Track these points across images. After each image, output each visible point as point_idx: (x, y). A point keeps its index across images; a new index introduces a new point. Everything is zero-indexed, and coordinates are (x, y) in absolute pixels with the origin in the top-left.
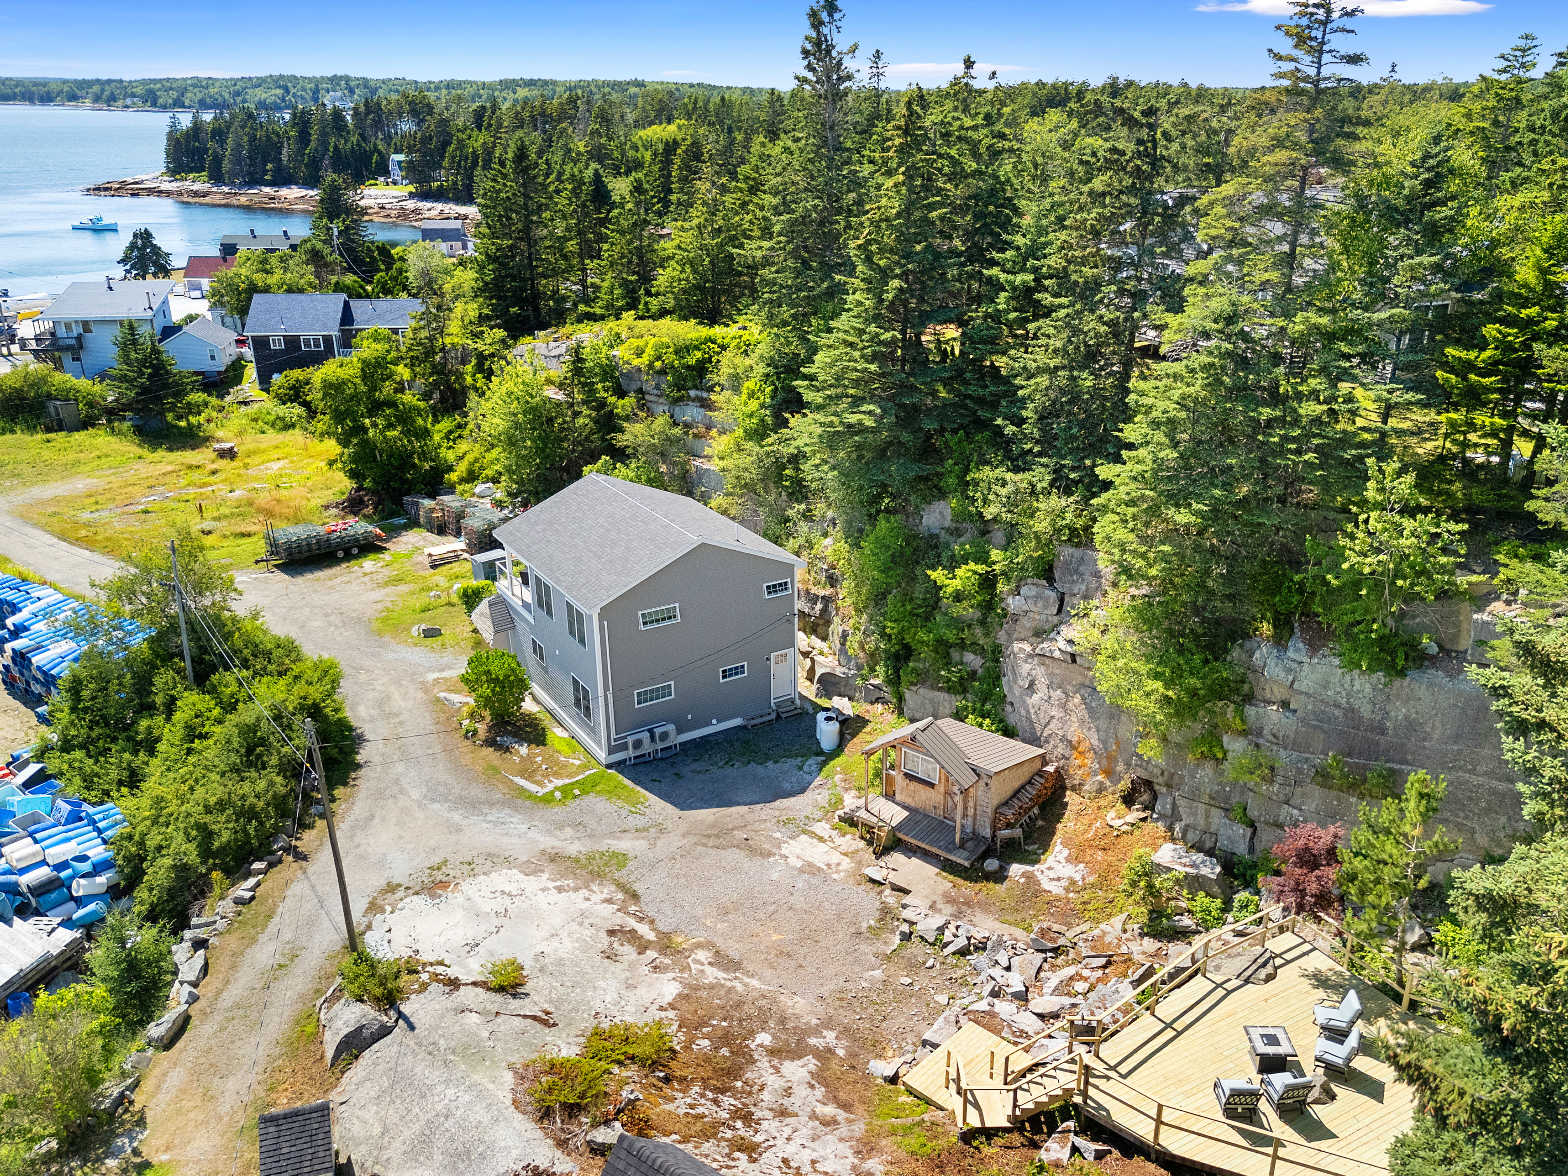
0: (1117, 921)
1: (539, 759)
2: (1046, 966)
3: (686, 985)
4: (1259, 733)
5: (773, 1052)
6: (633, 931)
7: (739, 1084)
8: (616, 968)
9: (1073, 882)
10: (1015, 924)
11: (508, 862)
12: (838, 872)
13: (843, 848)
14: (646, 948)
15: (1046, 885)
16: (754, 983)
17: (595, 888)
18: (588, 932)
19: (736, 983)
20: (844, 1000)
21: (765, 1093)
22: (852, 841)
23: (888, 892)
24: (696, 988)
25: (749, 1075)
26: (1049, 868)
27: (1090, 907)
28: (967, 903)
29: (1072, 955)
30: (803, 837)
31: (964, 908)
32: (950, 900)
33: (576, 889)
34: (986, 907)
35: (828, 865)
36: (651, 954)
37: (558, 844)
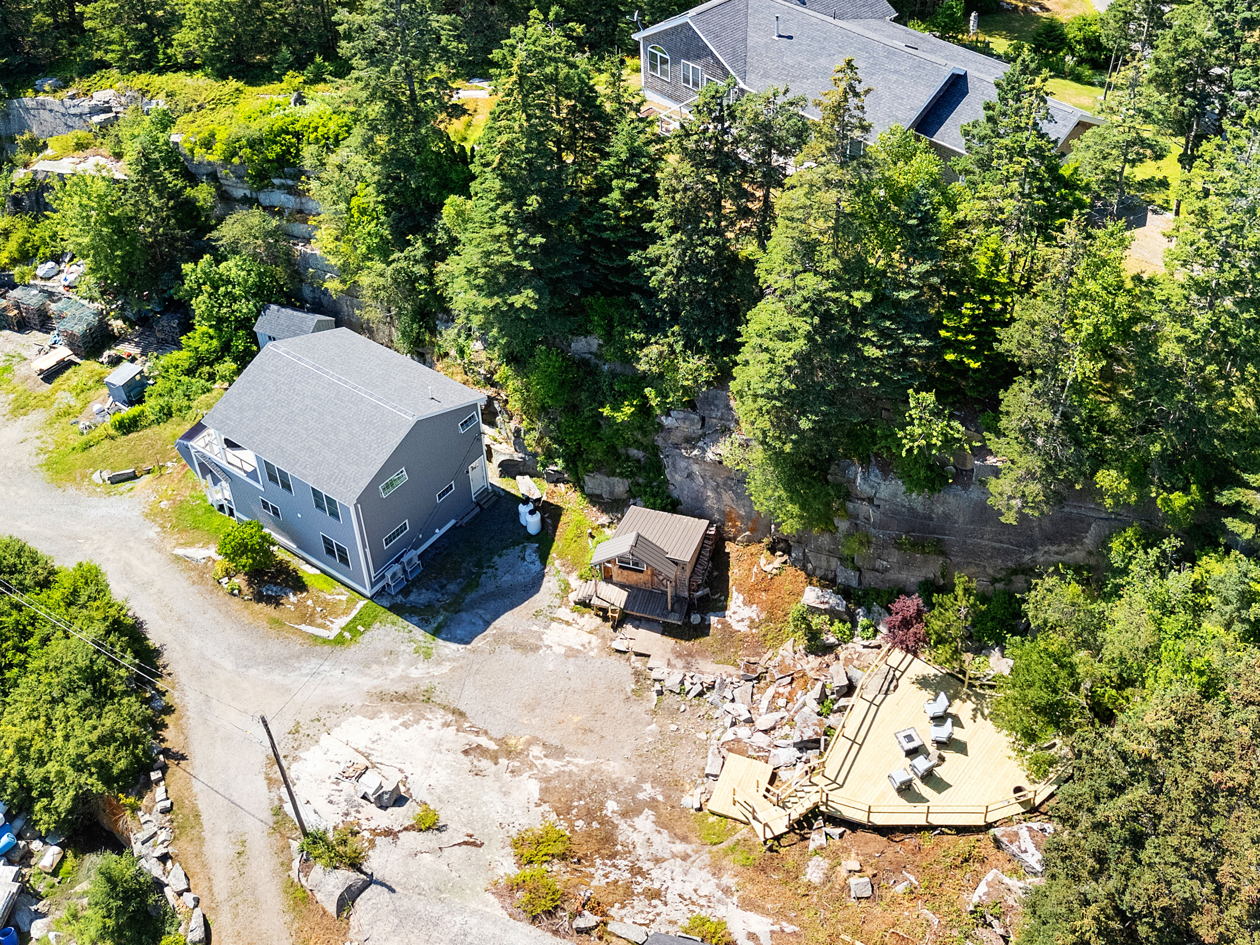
0: (788, 645)
1: (310, 602)
2: (755, 690)
3: (541, 780)
4: (857, 517)
5: (624, 815)
6: (479, 746)
7: (619, 847)
8: (489, 781)
9: (753, 621)
10: (725, 662)
11: (347, 709)
12: (592, 649)
13: (588, 628)
14: (497, 758)
15: (736, 626)
16: (580, 761)
17: (430, 716)
18: (450, 757)
19: (571, 767)
20: (643, 756)
21: (638, 848)
22: (591, 620)
23: (633, 658)
24: (548, 780)
25: (620, 838)
26: (734, 613)
27: (769, 637)
28: (689, 655)
29: (768, 679)
30: (554, 625)
31: (689, 659)
32: (679, 656)
33: (417, 722)
34: (702, 653)
35: (583, 645)
36: (503, 761)
37: (376, 682)
